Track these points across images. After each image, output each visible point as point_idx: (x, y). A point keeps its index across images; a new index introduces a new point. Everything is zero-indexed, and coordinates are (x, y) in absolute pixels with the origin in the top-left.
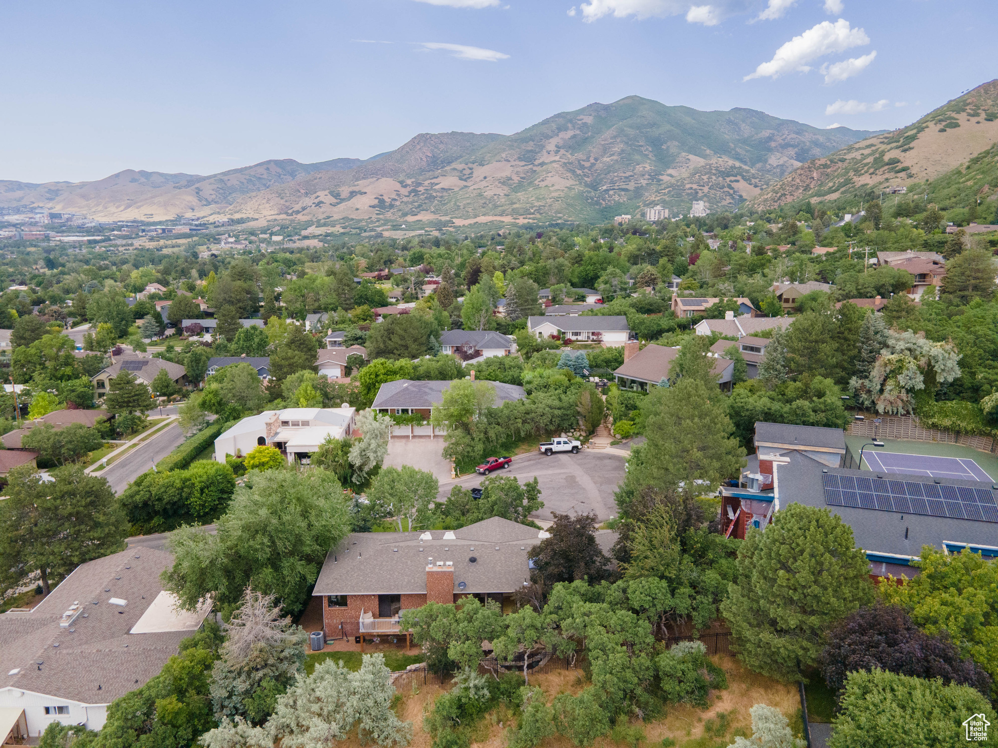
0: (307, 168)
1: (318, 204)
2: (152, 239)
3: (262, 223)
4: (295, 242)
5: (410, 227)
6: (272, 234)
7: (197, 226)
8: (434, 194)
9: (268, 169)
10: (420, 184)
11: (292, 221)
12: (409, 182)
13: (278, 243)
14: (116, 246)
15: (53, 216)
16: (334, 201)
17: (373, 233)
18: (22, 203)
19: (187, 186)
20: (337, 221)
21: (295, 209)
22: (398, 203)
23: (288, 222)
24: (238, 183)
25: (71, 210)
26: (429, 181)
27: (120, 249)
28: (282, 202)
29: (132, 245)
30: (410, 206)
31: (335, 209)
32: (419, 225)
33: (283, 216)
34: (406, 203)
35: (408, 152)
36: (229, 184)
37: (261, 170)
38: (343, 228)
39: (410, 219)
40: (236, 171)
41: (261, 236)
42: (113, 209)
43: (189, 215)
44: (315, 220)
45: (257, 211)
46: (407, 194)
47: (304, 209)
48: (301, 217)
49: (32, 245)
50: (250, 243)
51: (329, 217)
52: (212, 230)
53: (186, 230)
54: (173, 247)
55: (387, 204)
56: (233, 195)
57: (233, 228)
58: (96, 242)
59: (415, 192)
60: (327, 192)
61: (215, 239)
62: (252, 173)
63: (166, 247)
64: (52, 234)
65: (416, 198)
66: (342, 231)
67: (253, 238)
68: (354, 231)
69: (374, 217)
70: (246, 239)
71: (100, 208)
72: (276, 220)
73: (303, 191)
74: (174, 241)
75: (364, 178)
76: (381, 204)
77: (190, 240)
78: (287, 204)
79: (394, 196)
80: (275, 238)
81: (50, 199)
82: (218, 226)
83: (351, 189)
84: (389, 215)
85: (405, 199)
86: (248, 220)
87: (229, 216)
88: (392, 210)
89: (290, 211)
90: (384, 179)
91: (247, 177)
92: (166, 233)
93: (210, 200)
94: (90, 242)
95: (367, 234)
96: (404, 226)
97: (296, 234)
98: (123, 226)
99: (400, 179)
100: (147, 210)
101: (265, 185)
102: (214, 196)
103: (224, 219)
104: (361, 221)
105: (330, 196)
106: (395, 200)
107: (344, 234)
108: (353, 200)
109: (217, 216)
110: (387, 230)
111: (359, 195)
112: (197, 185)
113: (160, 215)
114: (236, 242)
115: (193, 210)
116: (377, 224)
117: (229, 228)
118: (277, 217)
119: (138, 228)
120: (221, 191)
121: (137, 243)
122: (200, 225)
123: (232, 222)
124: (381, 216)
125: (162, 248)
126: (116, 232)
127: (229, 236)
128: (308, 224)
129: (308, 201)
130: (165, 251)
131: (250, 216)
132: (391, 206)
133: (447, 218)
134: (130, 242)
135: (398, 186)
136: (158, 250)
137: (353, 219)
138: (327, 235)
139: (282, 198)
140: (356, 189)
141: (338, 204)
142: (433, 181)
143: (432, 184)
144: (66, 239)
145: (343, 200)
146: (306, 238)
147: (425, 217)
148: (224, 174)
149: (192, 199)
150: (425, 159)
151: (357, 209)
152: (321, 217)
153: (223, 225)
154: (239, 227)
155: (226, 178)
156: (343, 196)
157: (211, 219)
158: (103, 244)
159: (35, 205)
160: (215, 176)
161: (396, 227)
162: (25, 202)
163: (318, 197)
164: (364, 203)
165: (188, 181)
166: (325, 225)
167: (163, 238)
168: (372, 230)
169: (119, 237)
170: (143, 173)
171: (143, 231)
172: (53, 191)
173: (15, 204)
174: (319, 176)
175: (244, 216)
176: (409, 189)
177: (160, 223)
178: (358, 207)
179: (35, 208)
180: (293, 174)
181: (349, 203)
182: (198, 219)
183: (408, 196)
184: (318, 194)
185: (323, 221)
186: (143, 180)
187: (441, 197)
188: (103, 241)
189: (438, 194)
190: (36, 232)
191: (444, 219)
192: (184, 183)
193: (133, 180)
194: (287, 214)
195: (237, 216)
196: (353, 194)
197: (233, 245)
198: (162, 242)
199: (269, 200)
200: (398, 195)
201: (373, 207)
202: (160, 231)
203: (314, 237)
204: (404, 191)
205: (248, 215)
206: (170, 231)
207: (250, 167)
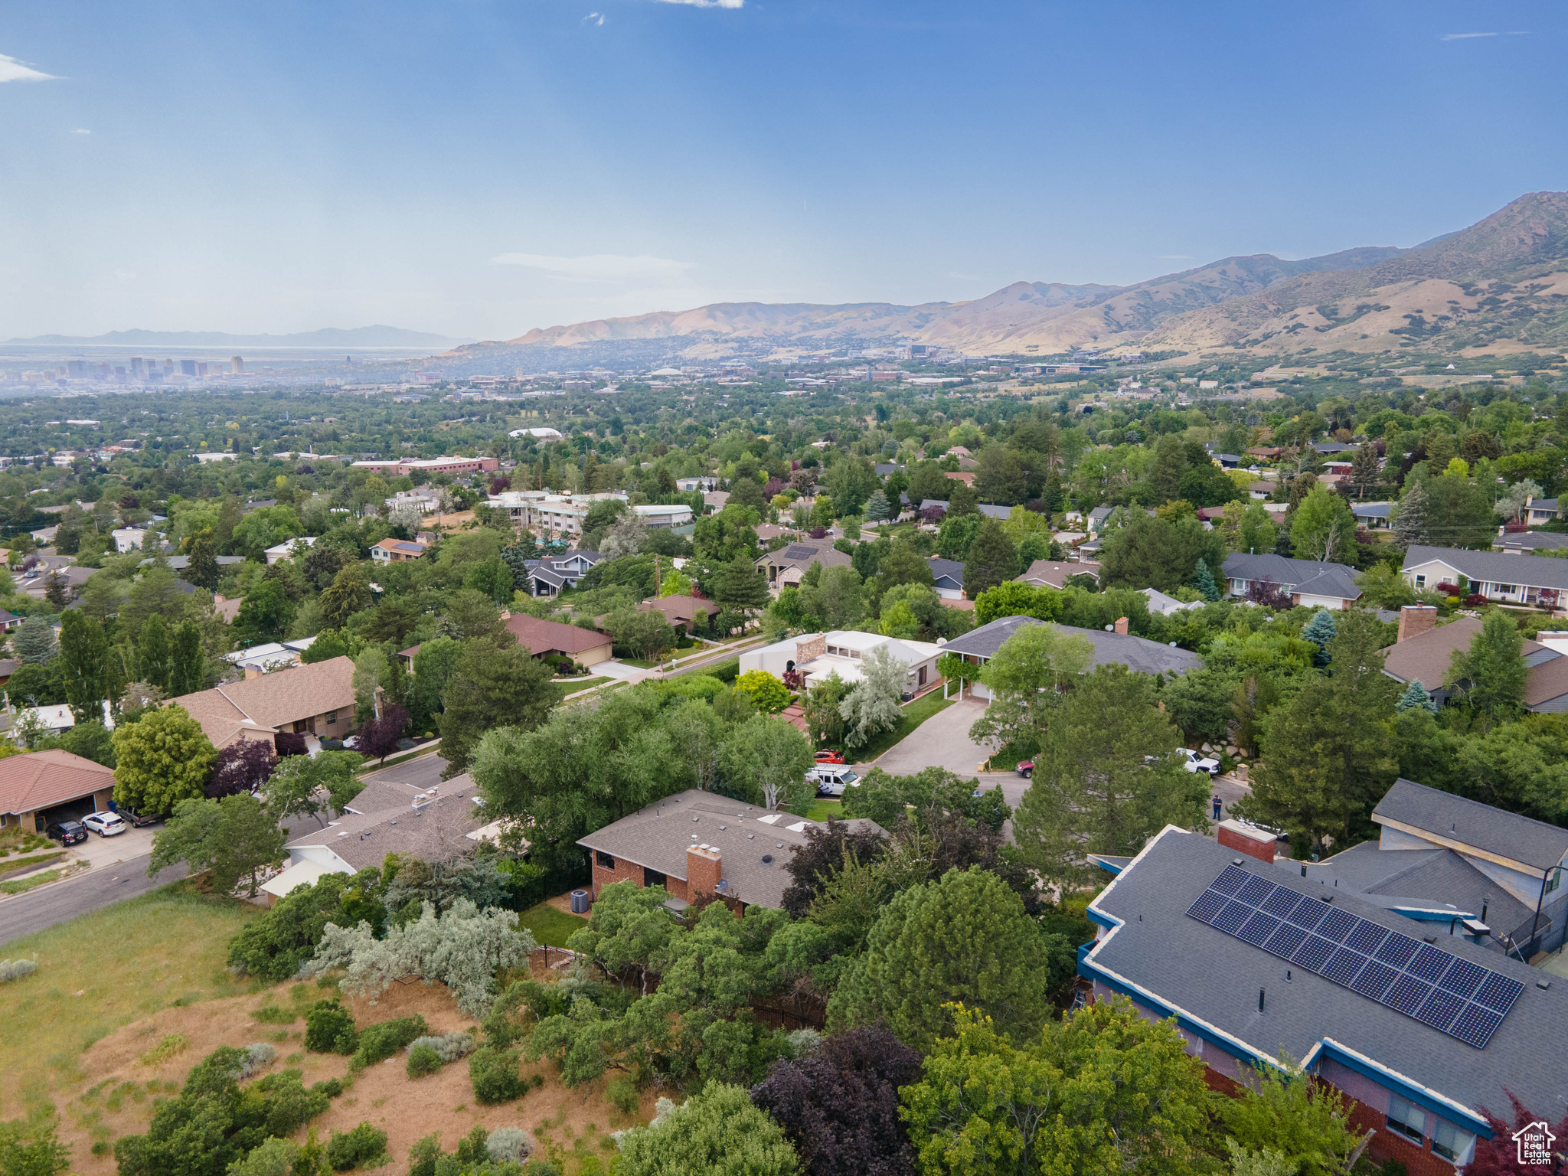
0: (1290, 268)
1: (1293, 330)
2: (1024, 383)
3: (1193, 360)
4: (1236, 392)
5: (1464, 368)
6: (1200, 378)
7: (1092, 363)
8: (1535, 307)
9: (1224, 272)
10: (1507, 289)
11: (1242, 357)
12: (1483, 285)
13: (1208, 392)
14: (976, 391)
15: (917, 349)
16: (1323, 321)
17: (1383, 379)
18: (886, 333)
19: (1094, 303)
20: (1321, 356)
21: (1251, 338)
22: (1450, 324)
23: (1234, 359)
24: (1171, 296)
25: (939, 341)
26: (1528, 283)
27: (979, 395)
28: (1233, 325)
29: (995, 390)
30: (1475, 329)
31: (1323, 337)
32: (1487, 364)
33: (1230, 349)
34: (1467, 324)
35: (1494, 230)
36: (1157, 298)
37: (1214, 275)
38: (1330, 369)
39: (1470, 352)
40: (1172, 278)
41: (1183, 380)
42: (988, 339)
43: (1088, 346)
44: (1281, 355)
45: (1190, 340)
46: (1475, 307)
47: (1267, 337)
48: (1259, 351)
49: (879, 389)
50: (1162, 391)
51: (1308, 351)
52: (1113, 369)
53: (1074, 368)
54: (1048, 394)
55: (1428, 327)
56: (1161, 315)
57: (1144, 367)
58: (952, 385)
59: (1494, 303)
60: (1313, 309)
61: (1112, 384)
62: (1197, 281)
63: (1039, 394)
64: (906, 373)
65: (1491, 315)
66: (1326, 373)
67: (1169, 383)
68: (1347, 375)
69: (1395, 350)
70: (1157, 385)
71: (974, 337)
72: (1215, 354)
73: (1271, 307)
74: (1052, 386)
75: (1391, 281)
76: (1416, 326)
77: (1075, 384)
78: (1241, 329)
79: (1445, 312)
80: (1206, 385)
81: (919, 327)
82: (1124, 364)
83: (1360, 302)
84: (1427, 346)
85: (1468, 317)
86: (1173, 354)
87: (1143, 349)
88: (1434, 338)
89: (1242, 341)
90: (1429, 282)
91: (1188, 287)
92: (1047, 374)
93: (1123, 323)
94: (945, 385)
95: (1371, 380)
96: (1451, 366)
97: (1243, 378)
98: (992, 363)
99: (1466, 280)
100: (1031, 339)
101: (1214, 299)
102: (1130, 318)
103: (1136, 352)
104: (1367, 356)
105: (1317, 315)
106: (1447, 318)
107: (1327, 379)
108: (1362, 321)
109: (1126, 348)
110: (1414, 373)
111: (1373, 313)
112: (1108, 302)
113: (1049, 348)
114: (1142, 389)
115: (1096, 338)
116: (1399, 362)
117: (1139, 367)
118: (1219, 350)
119: (1012, 365)
120: (1143, 310)
121: (1002, 388)
122: (1097, 362)
123: (1147, 357)
124: (1410, 349)
125: (1033, 395)
126: (981, 372)
127: (1135, 380)
128: (1269, 362)
129: (1277, 324)
130: (1034, 401)
131: (1177, 348)
132: (1436, 330)
133: (1553, 352)
134: (993, 385)
135: (1458, 293)
136: (1026, 398)
137: (1352, 354)
138: (1297, 380)
139: (1234, 320)
140: (1371, 301)
141: (1330, 327)
142: (1536, 282)
143: (1533, 287)
144: (918, 381)
145: (1340, 321)
146: (1258, 384)
147: (1501, 349)
148: (1152, 283)
149: (1096, 323)
150: (1529, 241)
151: (1364, 337)
152: (1294, 350)
153: (1131, 363)
154: (1155, 366)
155: (1154, 289)
156: (1342, 314)
157: (1116, 353)
158: (960, 388)
159: (900, 335)
160: (1139, 286)
161: (1432, 369)
162: (890, 331)
163: (1296, 316)
164: (1378, 327)
165: (1098, 296)
166: (1298, 364)
167: (1040, 381)
168: (1382, 374)
169: (982, 378)
170: (1041, 287)
171: (1017, 370)
172: (923, 316)
173: (878, 334)
174: (1306, 281)
175: (1167, 348)
176: (1480, 298)
177: (1044, 359)
178: (1367, 332)
179: (898, 339)
180: (1265, 280)
181: (1352, 327)
182: (1098, 353)
183: (1475, 311)
184: (1297, 311)
185: (1296, 357)
186: (1037, 296)
187: (1551, 311)
188: (961, 384)
189: (1543, 306)
190: (890, 371)
191: (1542, 353)
192: (1091, 298)
193: (1025, 297)
194: (1236, 345)
195: (1157, 348)
196: (1362, 310)
197: (1135, 394)
198: (1037, 387)
199: (1211, 322)
200: (1455, 310)
201: (1397, 332)
202: (1038, 371)
203: (1272, 383)
204: (1470, 303)
205: (1173, 347)
206: (1052, 370)
207: (1196, 271)
